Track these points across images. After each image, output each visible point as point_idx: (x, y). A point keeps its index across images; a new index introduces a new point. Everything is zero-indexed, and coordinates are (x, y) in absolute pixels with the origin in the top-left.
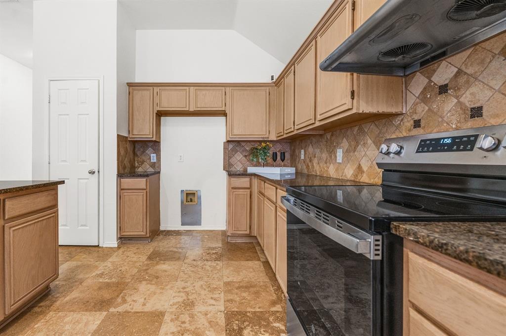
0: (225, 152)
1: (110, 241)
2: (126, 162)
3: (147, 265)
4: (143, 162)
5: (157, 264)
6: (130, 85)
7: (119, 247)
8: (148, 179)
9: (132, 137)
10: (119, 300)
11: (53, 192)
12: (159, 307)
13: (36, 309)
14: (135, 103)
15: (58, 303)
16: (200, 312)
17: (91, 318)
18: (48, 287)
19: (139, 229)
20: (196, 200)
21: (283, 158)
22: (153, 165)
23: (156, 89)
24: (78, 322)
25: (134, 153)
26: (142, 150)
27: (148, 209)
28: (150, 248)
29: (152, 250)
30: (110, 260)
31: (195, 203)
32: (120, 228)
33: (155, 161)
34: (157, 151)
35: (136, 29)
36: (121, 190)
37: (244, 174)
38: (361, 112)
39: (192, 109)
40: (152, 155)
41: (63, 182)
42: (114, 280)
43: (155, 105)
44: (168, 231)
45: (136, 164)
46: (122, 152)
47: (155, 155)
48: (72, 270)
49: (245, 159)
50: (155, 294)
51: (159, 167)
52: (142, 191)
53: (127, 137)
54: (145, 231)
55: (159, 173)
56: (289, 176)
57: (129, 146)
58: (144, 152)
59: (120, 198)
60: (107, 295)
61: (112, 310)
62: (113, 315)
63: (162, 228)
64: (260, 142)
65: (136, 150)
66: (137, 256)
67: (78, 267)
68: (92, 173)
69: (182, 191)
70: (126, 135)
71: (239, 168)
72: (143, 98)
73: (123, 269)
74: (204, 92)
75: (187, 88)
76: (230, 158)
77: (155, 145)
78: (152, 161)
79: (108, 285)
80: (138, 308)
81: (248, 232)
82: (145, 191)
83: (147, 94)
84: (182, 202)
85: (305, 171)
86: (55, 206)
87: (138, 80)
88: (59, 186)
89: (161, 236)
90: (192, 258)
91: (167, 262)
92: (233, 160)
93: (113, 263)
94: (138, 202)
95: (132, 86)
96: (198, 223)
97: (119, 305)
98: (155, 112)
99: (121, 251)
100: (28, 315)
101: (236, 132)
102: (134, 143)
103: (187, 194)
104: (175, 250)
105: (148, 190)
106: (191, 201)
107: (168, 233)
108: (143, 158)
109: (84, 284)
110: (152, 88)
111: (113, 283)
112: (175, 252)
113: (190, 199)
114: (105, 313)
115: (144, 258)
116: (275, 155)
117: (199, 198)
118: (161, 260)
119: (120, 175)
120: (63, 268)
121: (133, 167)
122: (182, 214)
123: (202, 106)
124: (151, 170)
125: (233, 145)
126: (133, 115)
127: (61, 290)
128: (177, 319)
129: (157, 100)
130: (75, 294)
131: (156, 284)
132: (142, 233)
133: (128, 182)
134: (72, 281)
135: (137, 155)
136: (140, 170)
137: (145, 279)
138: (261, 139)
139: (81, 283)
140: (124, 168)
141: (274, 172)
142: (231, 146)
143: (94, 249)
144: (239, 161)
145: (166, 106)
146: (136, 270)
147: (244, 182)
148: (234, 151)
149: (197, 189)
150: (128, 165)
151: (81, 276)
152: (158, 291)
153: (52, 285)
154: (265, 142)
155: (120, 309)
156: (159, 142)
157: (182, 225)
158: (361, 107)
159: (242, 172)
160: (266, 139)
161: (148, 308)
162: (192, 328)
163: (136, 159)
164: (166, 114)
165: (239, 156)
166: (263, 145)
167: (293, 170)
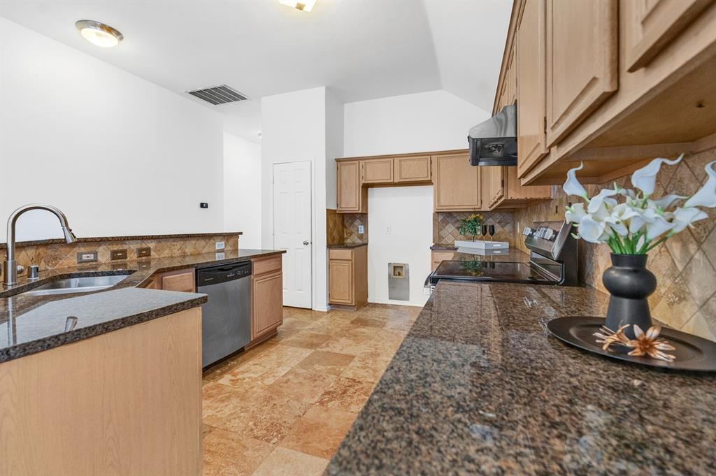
0: (434, 224)
1: (321, 305)
2: (335, 234)
3: (350, 327)
4: (351, 234)
5: (358, 327)
6: (338, 160)
7: (328, 312)
8: (353, 250)
9: (340, 210)
10: (324, 345)
11: (279, 259)
12: (352, 353)
13: (270, 342)
14: (342, 177)
15: (283, 341)
16: (383, 360)
17: (304, 351)
18: (275, 329)
19: (346, 297)
20: (404, 274)
21: (491, 231)
22: (361, 237)
23: (362, 163)
24: (296, 352)
25: (344, 225)
26: (350, 221)
27: (353, 279)
28: (355, 315)
29: (356, 317)
30: (321, 320)
31: (402, 277)
32: (329, 296)
33: (363, 232)
34: (365, 223)
35: (344, 103)
36: (330, 260)
37: (451, 248)
38: (509, 198)
39: (396, 181)
40: (360, 227)
41: (285, 252)
42: (321, 333)
43: (361, 178)
44: (375, 304)
45: (345, 236)
46: (331, 226)
47: (362, 226)
48: (292, 323)
49: (457, 231)
50: (351, 345)
51: (367, 238)
52: (348, 262)
53: (335, 211)
54: (351, 299)
55: (367, 244)
56: (499, 252)
57: (338, 219)
58: (352, 224)
59: (329, 267)
60: (315, 341)
61: (318, 349)
62: (319, 352)
63: (370, 300)
64: (470, 213)
65: (345, 221)
66: (343, 320)
67: (295, 322)
68: (306, 244)
69: (389, 264)
70: (334, 208)
71: (450, 241)
72: (350, 172)
73: (330, 327)
74: (409, 163)
75: (392, 159)
76: (440, 230)
77: (363, 217)
78: (360, 233)
79: (317, 336)
80: (336, 351)
82: (350, 262)
83: (353, 168)
84: (389, 276)
86: (280, 269)
87: (346, 155)
88: (283, 254)
89: (368, 307)
90: (391, 326)
91: (366, 327)
92: (443, 233)
93: (322, 322)
94: (345, 271)
95: (340, 162)
96: (407, 299)
97: (323, 347)
98: (361, 185)
99: (330, 315)
100: (265, 344)
101: (442, 203)
102: (343, 216)
103: (394, 267)
104: (377, 319)
105: (353, 261)
106: (399, 274)
107: (375, 305)
108: (352, 229)
109: (300, 333)
110: (357, 162)
111: (321, 335)
112: (376, 321)
113: (398, 272)
114: (313, 350)
115: (348, 322)
116: (485, 228)
117: (407, 272)
118: (361, 325)
119: (329, 246)
120: (286, 321)
121: (342, 239)
122: (389, 288)
123: (407, 177)
124: (359, 241)
125: (444, 217)
126: (340, 188)
127: (284, 334)
128: (364, 361)
129: (362, 174)
130: (293, 338)
131: (354, 340)
132: (348, 302)
133: (337, 253)
134: (291, 330)
135: (346, 227)
136: (349, 241)
137: (345, 336)
138: (471, 210)
139: (298, 332)
140: (333, 240)
141: (479, 246)
142: (441, 218)
143: (307, 311)
144: (450, 234)
145: (371, 179)
146: (339, 329)
148: (445, 222)
149: (404, 263)
150: (337, 237)
151: (298, 328)
152: (354, 344)
153: (279, 329)
154: (475, 213)
155: (324, 350)
156: (367, 214)
157: (390, 299)
158: (509, 195)
160: (477, 210)
161: (344, 352)
162: (373, 367)
163: (345, 230)
164: (373, 185)
165: (450, 228)
166: (473, 216)
167: (506, 245)
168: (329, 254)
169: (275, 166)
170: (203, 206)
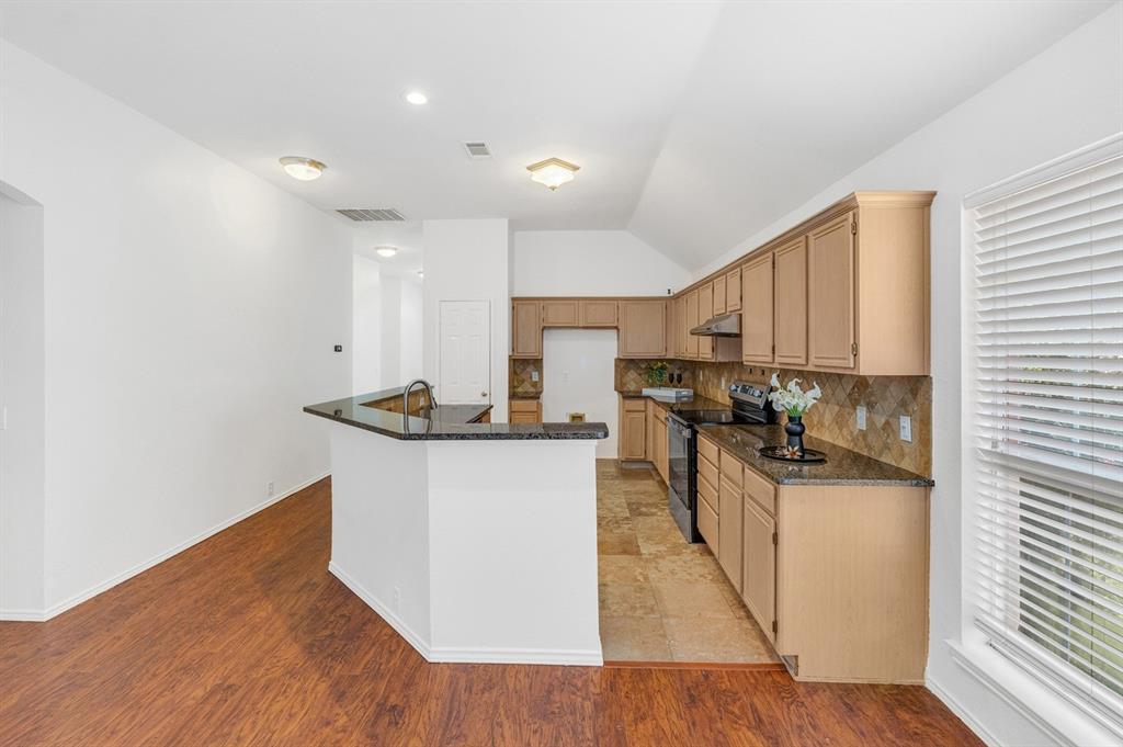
0: (616, 370)
4: (523, 381)
6: (514, 299)
8: (533, 400)
14: (520, 318)
21: (680, 378)
22: (535, 385)
23: (543, 304)
25: (515, 372)
26: (522, 367)
33: (537, 380)
34: (540, 370)
35: (514, 231)
36: (511, 413)
37: (638, 396)
39: (581, 325)
40: (534, 374)
43: (541, 320)
45: (516, 383)
47: (537, 374)
49: (639, 378)
51: (542, 387)
52: (534, 414)
53: (511, 356)
55: (541, 393)
56: (686, 399)
57: (511, 366)
58: (524, 369)
64: (656, 360)
65: (516, 368)
70: (511, 354)
71: (632, 387)
72: (528, 313)
74: (594, 307)
75: (576, 302)
76: (622, 376)
77: (537, 363)
78: (533, 380)
81: (642, 457)
83: (532, 309)
85: (703, 394)
92: (625, 379)
95: (517, 301)
98: (541, 327)
102: (515, 361)
103: (573, 417)
105: (539, 412)
108: (524, 376)
110: (538, 302)
116: (672, 376)
119: (510, 398)
123: (593, 321)
124: (532, 390)
125: (625, 365)
126: (517, 331)
129: (543, 316)
133: (518, 404)
135: (517, 374)
136: (520, 390)
138: (657, 358)
140: (513, 389)
141: (669, 394)
142: (623, 365)
144: (633, 380)
145: (551, 320)
147: (639, 404)
148: (627, 369)
149: (584, 413)
154: (662, 360)
156: (542, 360)
159: (634, 392)
160: (662, 358)
163: (515, 378)
164: (550, 328)
165: (632, 375)
166: (660, 364)
167: (691, 392)
168: (510, 406)
169: (443, 304)
170: (338, 349)
